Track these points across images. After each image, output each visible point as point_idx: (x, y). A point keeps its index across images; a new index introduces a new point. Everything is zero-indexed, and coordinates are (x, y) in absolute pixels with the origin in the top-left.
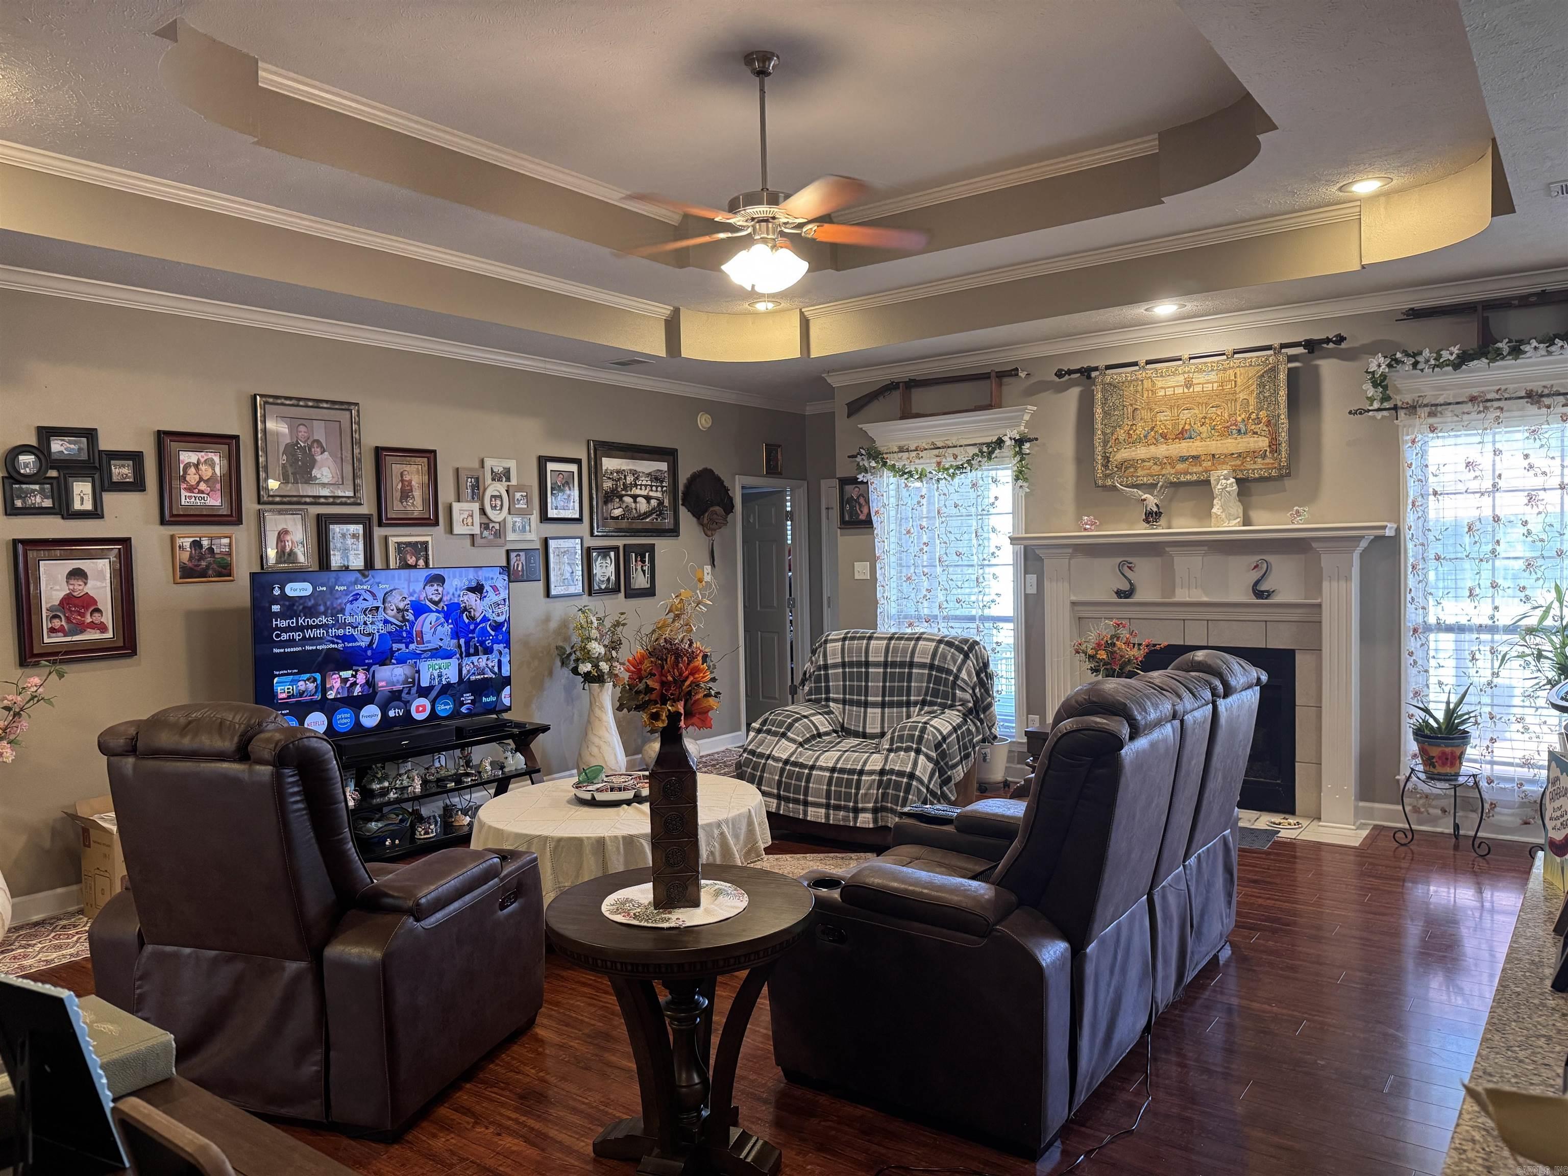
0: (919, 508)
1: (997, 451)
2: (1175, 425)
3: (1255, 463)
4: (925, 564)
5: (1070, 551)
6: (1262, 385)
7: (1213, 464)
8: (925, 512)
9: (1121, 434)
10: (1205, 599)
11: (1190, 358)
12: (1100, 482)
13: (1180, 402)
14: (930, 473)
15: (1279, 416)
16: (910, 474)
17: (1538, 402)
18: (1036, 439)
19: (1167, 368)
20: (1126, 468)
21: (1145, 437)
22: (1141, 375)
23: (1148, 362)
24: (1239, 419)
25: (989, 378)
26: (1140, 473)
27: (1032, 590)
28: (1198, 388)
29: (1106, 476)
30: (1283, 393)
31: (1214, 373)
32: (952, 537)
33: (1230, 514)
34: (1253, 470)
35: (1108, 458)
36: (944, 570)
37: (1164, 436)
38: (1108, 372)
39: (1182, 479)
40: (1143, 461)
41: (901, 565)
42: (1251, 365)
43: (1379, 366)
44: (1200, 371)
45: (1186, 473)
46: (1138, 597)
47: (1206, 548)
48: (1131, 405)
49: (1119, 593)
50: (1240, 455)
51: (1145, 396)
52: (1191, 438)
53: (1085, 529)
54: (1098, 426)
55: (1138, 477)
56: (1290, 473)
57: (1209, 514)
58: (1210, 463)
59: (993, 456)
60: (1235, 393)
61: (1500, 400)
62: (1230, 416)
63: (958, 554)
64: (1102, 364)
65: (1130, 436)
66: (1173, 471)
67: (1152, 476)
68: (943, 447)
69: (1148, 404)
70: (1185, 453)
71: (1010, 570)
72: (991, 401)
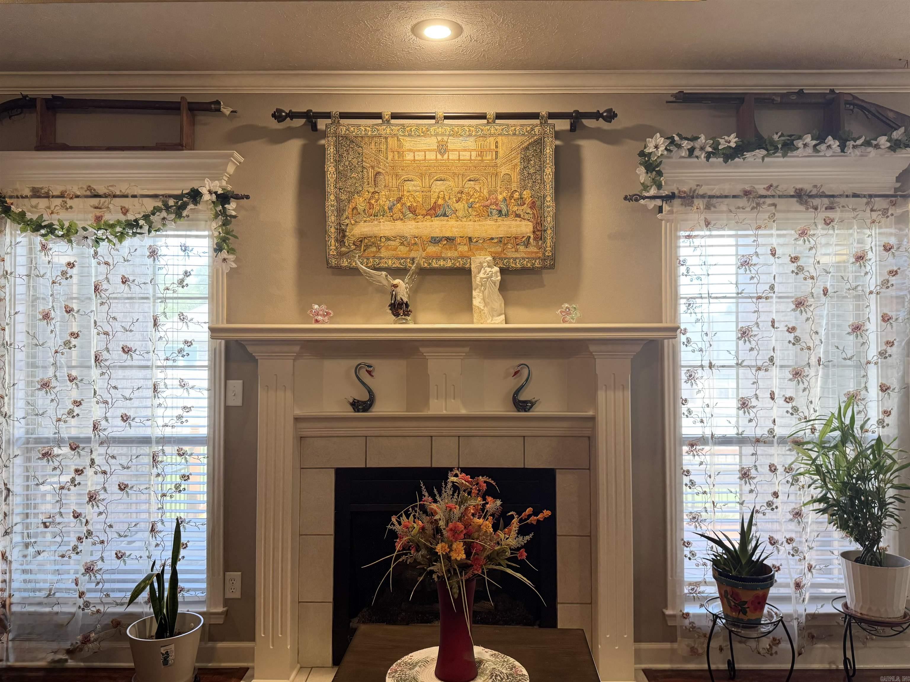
0: (64, 282)
1: (191, 206)
2: (426, 198)
3: (517, 251)
4: (74, 363)
5: (297, 348)
6: (526, 160)
7: (470, 250)
8: (75, 289)
9: (360, 202)
10: (463, 412)
11: (446, 118)
12: (333, 262)
13: (433, 170)
14: (85, 229)
15: (544, 197)
16: (51, 229)
17: (806, 203)
18: (247, 197)
19: (418, 125)
20: (367, 247)
21: (390, 209)
22: (384, 130)
23: (395, 116)
24: (500, 197)
25: (179, 109)
26: (384, 253)
27: (236, 401)
28: (453, 156)
29: (341, 255)
30: (549, 171)
31: (472, 139)
32: (117, 326)
33: (493, 309)
34: (515, 259)
35: (344, 231)
36: (103, 374)
37: (413, 210)
38: (342, 121)
39: (435, 265)
40: (388, 239)
41: (33, 365)
42: (514, 134)
43: (656, 147)
44: (456, 135)
45: (438, 258)
46: (378, 410)
47: (467, 349)
48: (373, 167)
49: (356, 405)
50: (500, 240)
51: (390, 157)
52: (445, 215)
53: (317, 321)
54: (331, 188)
55: (381, 258)
56: (554, 265)
57: (469, 307)
58: (466, 248)
59: (185, 213)
60: (496, 166)
61: (773, 196)
62: (490, 192)
63: (126, 350)
64: (335, 109)
65: (371, 206)
66: (424, 254)
67: (398, 258)
68: (106, 196)
69: (393, 168)
70: (437, 233)
71: (205, 374)
72: (181, 138)
